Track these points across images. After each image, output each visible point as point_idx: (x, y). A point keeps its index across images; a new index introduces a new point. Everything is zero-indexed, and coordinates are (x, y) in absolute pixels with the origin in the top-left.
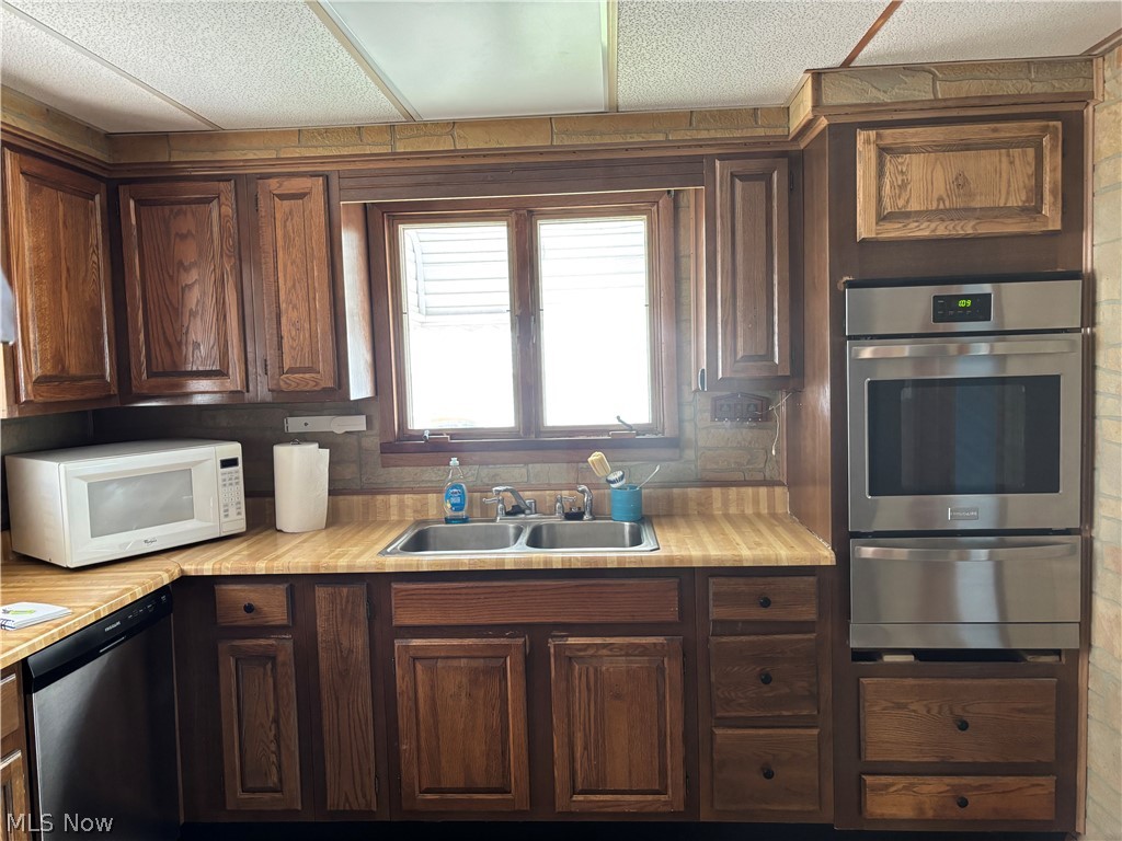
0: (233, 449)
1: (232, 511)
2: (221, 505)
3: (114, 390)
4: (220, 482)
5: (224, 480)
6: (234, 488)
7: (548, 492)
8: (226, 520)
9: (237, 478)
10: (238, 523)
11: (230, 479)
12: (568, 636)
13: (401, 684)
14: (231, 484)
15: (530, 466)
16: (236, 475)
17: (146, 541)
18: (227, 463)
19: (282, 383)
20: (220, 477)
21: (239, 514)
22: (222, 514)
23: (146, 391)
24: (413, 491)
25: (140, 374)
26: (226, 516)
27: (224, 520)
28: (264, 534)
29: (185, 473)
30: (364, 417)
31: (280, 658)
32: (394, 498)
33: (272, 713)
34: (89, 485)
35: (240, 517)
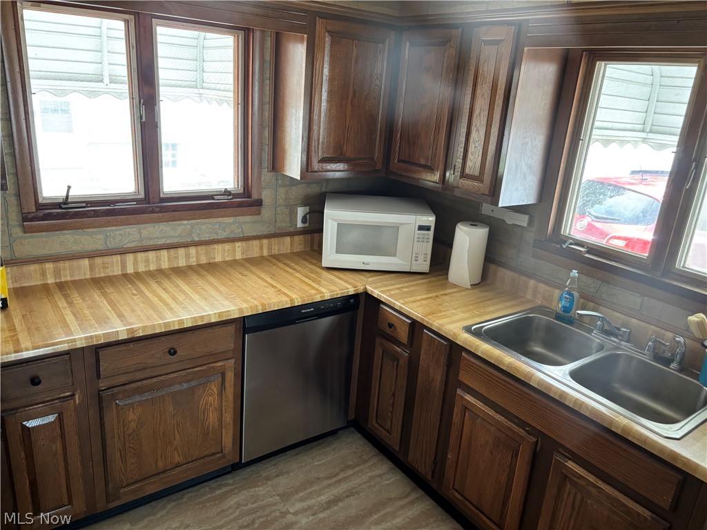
0: (430, 220)
1: (421, 258)
2: (414, 253)
3: (379, 166)
4: (416, 239)
5: (419, 238)
6: (425, 244)
7: (652, 327)
8: (416, 262)
9: (428, 238)
10: (424, 266)
11: (423, 238)
12: (570, 459)
13: (456, 418)
14: (423, 242)
15: (646, 298)
16: (427, 236)
17: (364, 263)
18: (421, 228)
19: (460, 184)
20: (416, 236)
21: (425, 261)
22: (414, 259)
23: (394, 170)
24: (547, 283)
25: (394, 159)
26: (416, 260)
27: (414, 262)
28: (440, 277)
29: (396, 228)
30: (527, 216)
31: (400, 362)
32: (532, 283)
33: (393, 389)
34: (338, 224)
35: (425, 263)
